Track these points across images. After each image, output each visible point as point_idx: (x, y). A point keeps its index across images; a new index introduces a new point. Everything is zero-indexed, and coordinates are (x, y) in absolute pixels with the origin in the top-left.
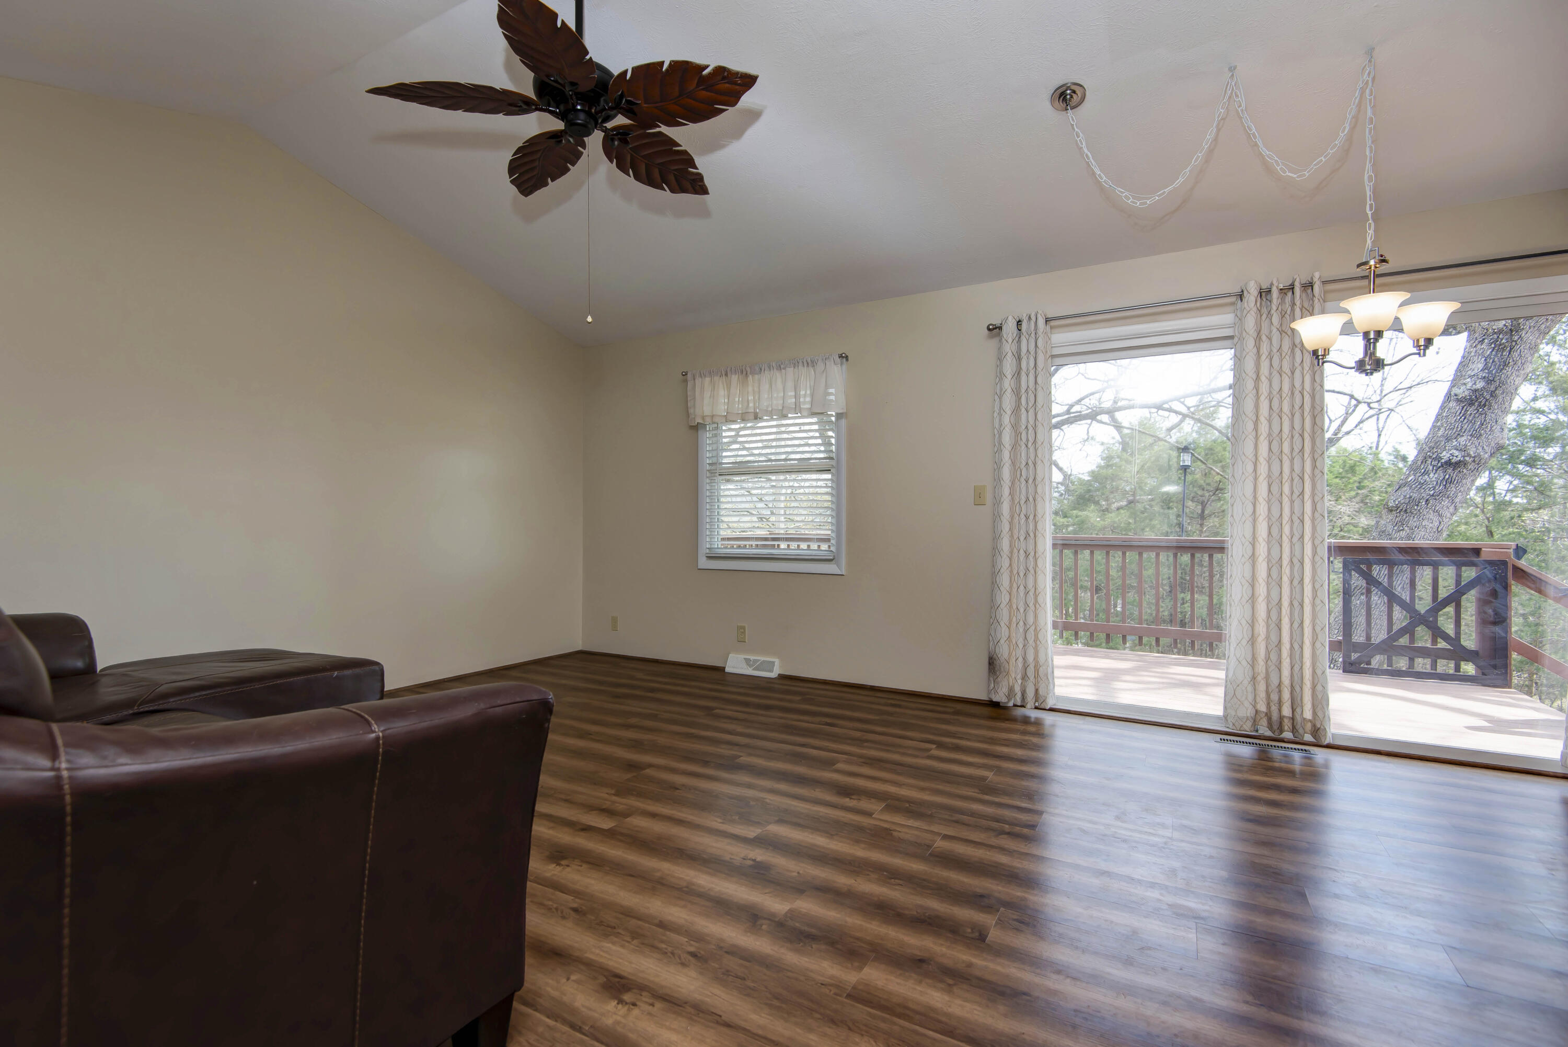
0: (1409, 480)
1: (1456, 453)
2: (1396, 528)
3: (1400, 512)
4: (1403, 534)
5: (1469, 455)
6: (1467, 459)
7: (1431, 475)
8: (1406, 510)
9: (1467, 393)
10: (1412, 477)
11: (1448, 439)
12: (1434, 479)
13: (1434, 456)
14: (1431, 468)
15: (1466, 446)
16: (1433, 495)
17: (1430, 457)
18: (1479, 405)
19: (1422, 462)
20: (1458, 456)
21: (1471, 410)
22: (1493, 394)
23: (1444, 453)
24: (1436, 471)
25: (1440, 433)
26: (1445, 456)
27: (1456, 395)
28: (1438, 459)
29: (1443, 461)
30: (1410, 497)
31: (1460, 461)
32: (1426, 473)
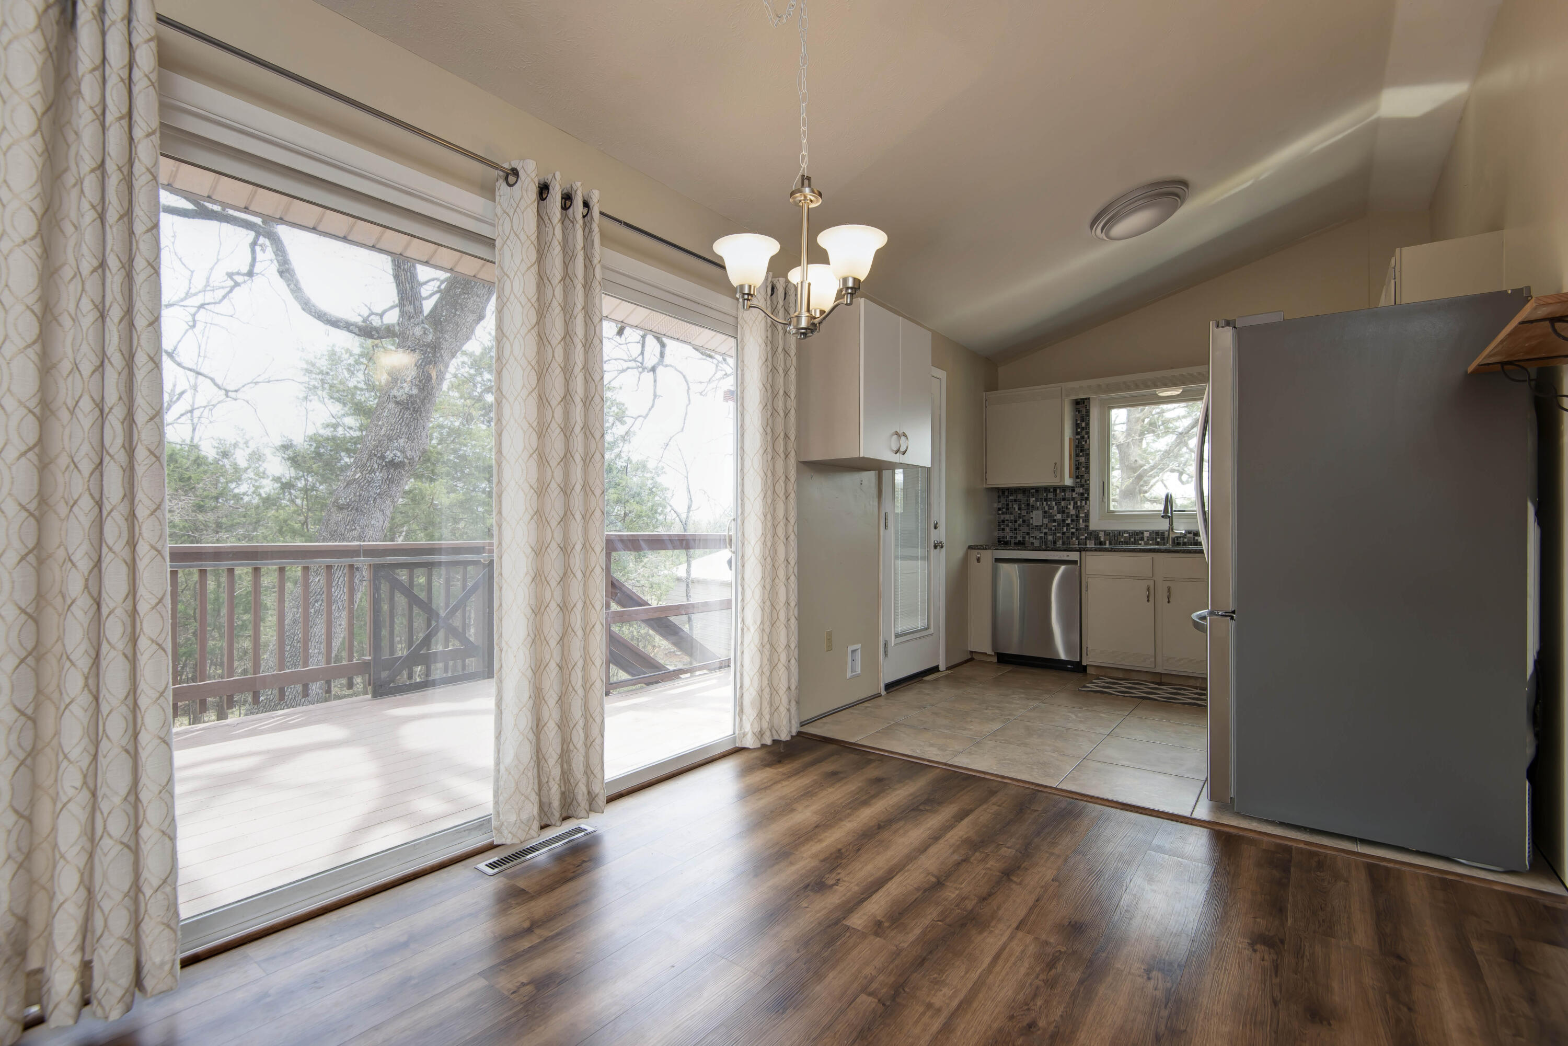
0: (357, 477)
1: (399, 454)
2: (348, 527)
3: (351, 511)
4: (355, 533)
5: (406, 457)
6: (405, 460)
7: (377, 474)
8: (357, 509)
9: (404, 397)
10: (359, 474)
11: (390, 439)
12: (379, 478)
13: (379, 455)
14: (377, 466)
15: (404, 447)
16: (379, 494)
17: (375, 455)
18: (414, 411)
19: (368, 460)
20: (400, 457)
21: (407, 414)
22: (423, 401)
23: (388, 453)
24: (381, 469)
25: (382, 432)
26: (389, 455)
27: (395, 397)
28: (383, 458)
29: (387, 460)
30: (360, 495)
31: (401, 462)
32: (372, 471)
